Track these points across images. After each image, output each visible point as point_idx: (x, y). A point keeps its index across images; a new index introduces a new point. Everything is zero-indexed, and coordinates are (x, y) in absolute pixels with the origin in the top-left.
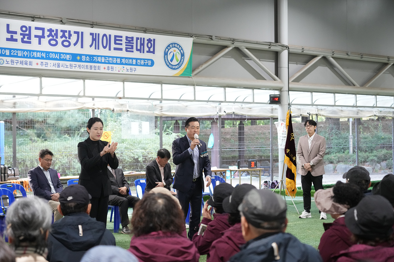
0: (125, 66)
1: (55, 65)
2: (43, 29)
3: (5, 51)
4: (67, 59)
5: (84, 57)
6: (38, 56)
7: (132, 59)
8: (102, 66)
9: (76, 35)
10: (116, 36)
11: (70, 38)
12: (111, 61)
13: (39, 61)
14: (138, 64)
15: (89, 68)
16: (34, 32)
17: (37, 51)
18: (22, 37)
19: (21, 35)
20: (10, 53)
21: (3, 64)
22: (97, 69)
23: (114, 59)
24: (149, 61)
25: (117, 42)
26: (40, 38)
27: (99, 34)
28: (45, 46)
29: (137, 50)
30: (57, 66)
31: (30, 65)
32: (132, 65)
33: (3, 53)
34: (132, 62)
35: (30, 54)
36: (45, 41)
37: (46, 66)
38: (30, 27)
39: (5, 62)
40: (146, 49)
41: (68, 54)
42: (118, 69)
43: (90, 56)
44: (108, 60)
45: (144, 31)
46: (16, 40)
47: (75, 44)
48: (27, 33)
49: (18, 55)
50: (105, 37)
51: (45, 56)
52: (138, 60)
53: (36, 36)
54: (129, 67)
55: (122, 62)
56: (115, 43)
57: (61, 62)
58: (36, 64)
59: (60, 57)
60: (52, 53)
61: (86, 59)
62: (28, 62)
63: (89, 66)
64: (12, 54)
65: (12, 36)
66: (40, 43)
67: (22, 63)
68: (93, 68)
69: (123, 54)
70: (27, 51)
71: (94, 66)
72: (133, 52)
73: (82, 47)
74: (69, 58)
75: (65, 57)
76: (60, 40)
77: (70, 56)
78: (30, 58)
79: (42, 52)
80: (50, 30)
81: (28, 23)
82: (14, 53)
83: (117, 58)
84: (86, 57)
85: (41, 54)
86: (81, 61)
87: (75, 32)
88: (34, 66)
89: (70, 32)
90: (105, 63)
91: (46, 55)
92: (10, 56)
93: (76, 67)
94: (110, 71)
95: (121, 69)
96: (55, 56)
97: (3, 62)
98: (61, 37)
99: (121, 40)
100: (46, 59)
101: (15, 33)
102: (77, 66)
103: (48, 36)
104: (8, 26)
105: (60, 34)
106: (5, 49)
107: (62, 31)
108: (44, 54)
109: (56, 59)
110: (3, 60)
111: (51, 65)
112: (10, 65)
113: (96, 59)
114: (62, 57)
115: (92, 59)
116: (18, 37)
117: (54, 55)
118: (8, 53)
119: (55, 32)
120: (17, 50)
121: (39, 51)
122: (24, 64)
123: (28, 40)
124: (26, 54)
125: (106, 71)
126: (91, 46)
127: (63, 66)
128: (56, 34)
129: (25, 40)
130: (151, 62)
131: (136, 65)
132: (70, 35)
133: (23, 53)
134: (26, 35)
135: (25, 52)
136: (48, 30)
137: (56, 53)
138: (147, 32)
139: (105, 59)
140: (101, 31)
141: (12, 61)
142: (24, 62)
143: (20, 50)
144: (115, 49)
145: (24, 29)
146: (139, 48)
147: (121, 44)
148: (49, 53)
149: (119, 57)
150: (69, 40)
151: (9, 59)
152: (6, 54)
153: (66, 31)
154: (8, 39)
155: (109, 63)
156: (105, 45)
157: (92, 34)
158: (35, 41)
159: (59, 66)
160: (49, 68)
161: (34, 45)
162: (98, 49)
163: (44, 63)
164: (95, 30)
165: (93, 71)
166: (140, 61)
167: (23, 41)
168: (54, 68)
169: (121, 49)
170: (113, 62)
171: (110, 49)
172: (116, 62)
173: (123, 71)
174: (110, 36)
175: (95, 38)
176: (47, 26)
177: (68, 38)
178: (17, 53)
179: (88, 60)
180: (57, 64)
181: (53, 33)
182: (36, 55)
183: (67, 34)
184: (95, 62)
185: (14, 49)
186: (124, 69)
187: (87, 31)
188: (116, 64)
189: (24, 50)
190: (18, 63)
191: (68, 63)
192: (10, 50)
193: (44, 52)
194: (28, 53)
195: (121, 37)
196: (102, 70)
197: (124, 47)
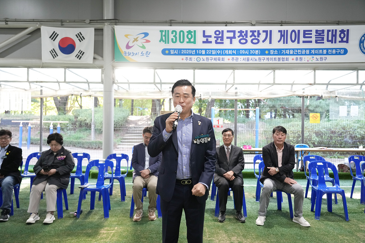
0: (315, 56)
1: (245, 60)
2: (234, 32)
3: (202, 51)
4: (256, 54)
5: (272, 51)
6: (230, 53)
7: (323, 49)
8: (290, 57)
9: (265, 33)
10: (304, 31)
11: (258, 36)
12: (300, 53)
13: (230, 57)
14: (329, 53)
15: (277, 60)
16: (226, 35)
17: (229, 50)
18: (216, 39)
19: (214, 38)
20: (206, 52)
21: (200, 61)
22: (285, 60)
23: (303, 51)
24: (341, 50)
25: (306, 36)
26: (231, 38)
27: (287, 31)
28: (236, 44)
29: (328, 41)
30: (246, 60)
31: (223, 60)
32: (323, 54)
33: (200, 52)
34: (323, 52)
35: (223, 52)
36: (236, 41)
37: (237, 60)
38: (223, 31)
39: (202, 60)
40: (339, 39)
41: (257, 49)
42: (306, 59)
43: (278, 50)
44: (296, 52)
45: (337, 23)
46: (211, 42)
47: (263, 41)
48: (220, 35)
49: (213, 54)
50: (293, 33)
51: (235, 53)
52: (329, 50)
53: (228, 38)
54: (319, 57)
55: (311, 53)
56: (304, 37)
57: (250, 57)
58: (227, 59)
59: (249, 52)
60: (242, 49)
61: (274, 52)
62: (221, 59)
63: (277, 58)
64: (207, 53)
65: (207, 39)
66: (231, 43)
67: (215, 59)
68: (281, 60)
69: (314, 45)
70: (220, 50)
71: (282, 58)
72: (323, 43)
73: (270, 43)
74: (258, 53)
75: (254, 52)
76: (249, 39)
77: (259, 51)
78: (223, 55)
79: (233, 50)
80: (241, 32)
81: (220, 28)
82: (209, 52)
83: (306, 49)
84: (274, 51)
85: (232, 51)
86: (269, 54)
87: (264, 31)
88: (226, 61)
89: (259, 31)
90: (293, 55)
91: (237, 52)
92: (206, 54)
93: (264, 60)
94: (298, 61)
95: (310, 59)
96: (245, 52)
97: (200, 59)
98: (251, 36)
99: (311, 34)
100: (237, 55)
101: (210, 36)
102: (266, 59)
103: (239, 37)
104: (204, 32)
105: (250, 34)
106: (201, 49)
107: (251, 31)
108: (235, 51)
109: (246, 55)
110: (200, 58)
111: (241, 59)
112: (205, 62)
113: (285, 52)
114: (251, 52)
115: (280, 52)
116: (213, 39)
117: (243, 51)
118: (204, 52)
119: (245, 33)
120: (212, 49)
121: (231, 49)
122: (217, 60)
123: (221, 41)
124: (219, 52)
125: (295, 61)
126: (279, 41)
127: (252, 59)
128: (246, 35)
129: (218, 41)
130: (343, 51)
131: (327, 54)
132: (259, 34)
133: (217, 52)
134: (220, 37)
135: (219, 51)
136: (239, 32)
137: (245, 50)
138: (340, 24)
139: (294, 51)
140: (290, 28)
141: (207, 59)
142: (217, 59)
143: (214, 49)
144: (304, 42)
145: (218, 33)
146: (330, 39)
147: (311, 37)
148: (239, 50)
149: (308, 49)
150: (258, 38)
151: (205, 57)
152: (202, 54)
153: (255, 31)
154: (204, 42)
155: (298, 55)
156: (293, 39)
157: (280, 31)
158: (227, 41)
159: (248, 60)
160: (239, 62)
161: (226, 44)
162: (287, 43)
163: (235, 59)
164: (284, 28)
165: (281, 62)
166: (331, 51)
167: (216, 42)
168: (244, 62)
169: (311, 42)
170: (302, 53)
171: (298, 42)
172: (305, 53)
173: (312, 61)
174: (299, 31)
175: (283, 35)
176: (237, 28)
177: (257, 37)
178: (212, 52)
179: (276, 53)
180: (246, 58)
181: (243, 34)
182: (228, 52)
183: (256, 34)
184: (283, 55)
185: (209, 49)
186: (313, 58)
187: (275, 29)
188: (306, 54)
189: (217, 50)
190: (212, 59)
191: (257, 57)
192: (206, 50)
193: (234, 49)
194: (221, 52)
195: (311, 31)
196: (290, 61)
197: (313, 39)
